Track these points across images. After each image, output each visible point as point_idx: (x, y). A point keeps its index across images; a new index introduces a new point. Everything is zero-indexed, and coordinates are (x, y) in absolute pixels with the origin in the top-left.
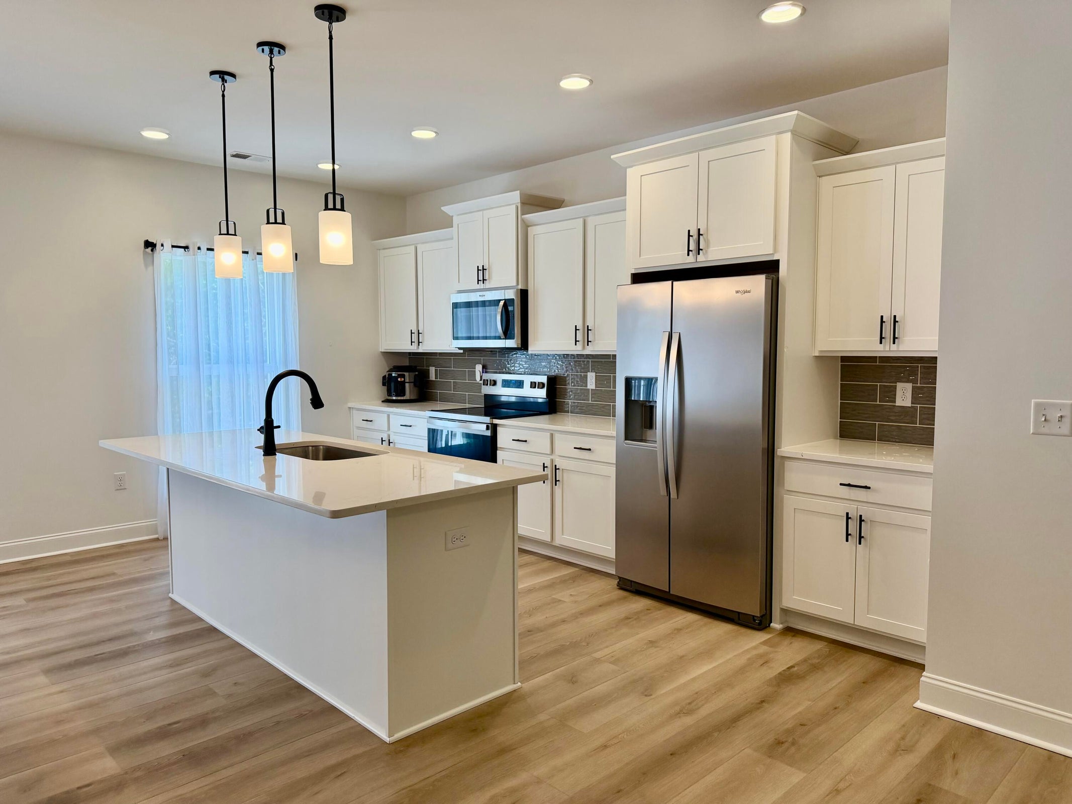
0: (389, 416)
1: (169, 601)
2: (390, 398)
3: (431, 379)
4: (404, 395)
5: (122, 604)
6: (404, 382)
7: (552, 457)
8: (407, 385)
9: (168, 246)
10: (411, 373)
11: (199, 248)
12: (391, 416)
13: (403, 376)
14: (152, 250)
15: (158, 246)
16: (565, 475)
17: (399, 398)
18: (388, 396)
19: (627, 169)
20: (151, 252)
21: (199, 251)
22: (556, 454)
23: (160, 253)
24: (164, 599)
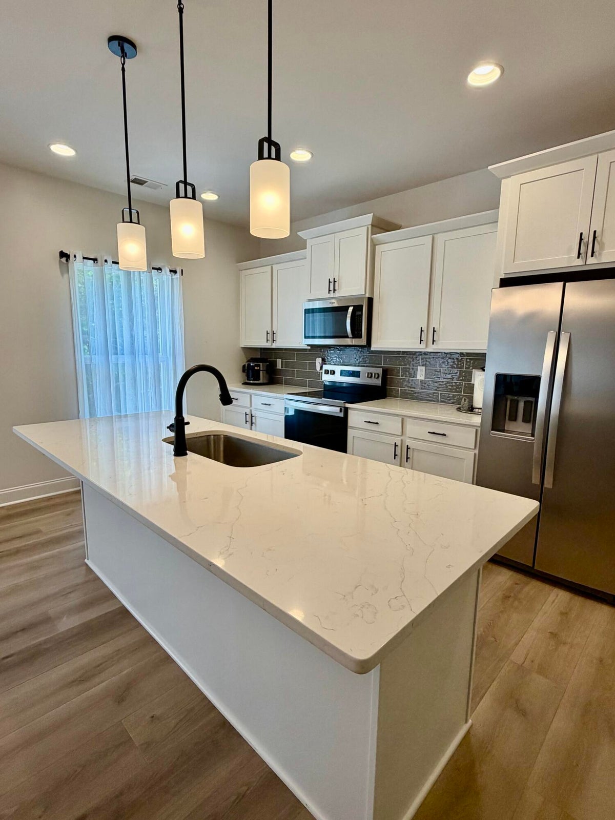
0: (251, 396)
1: (84, 568)
2: (249, 381)
3: (278, 368)
4: (259, 379)
5: (41, 573)
6: (259, 370)
7: (402, 438)
8: (261, 372)
9: (79, 257)
10: (264, 364)
11: (106, 261)
12: (252, 396)
13: (259, 366)
14: (67, 261)
15: (72, 257)
16: (415, 453)
17: (255, 382)
18: (248, 380)
19: (502, 180)
20: (66, 262)
21: (106, 263)
22: (407, 436)
23: (73, 263)
24: (80, 566)
